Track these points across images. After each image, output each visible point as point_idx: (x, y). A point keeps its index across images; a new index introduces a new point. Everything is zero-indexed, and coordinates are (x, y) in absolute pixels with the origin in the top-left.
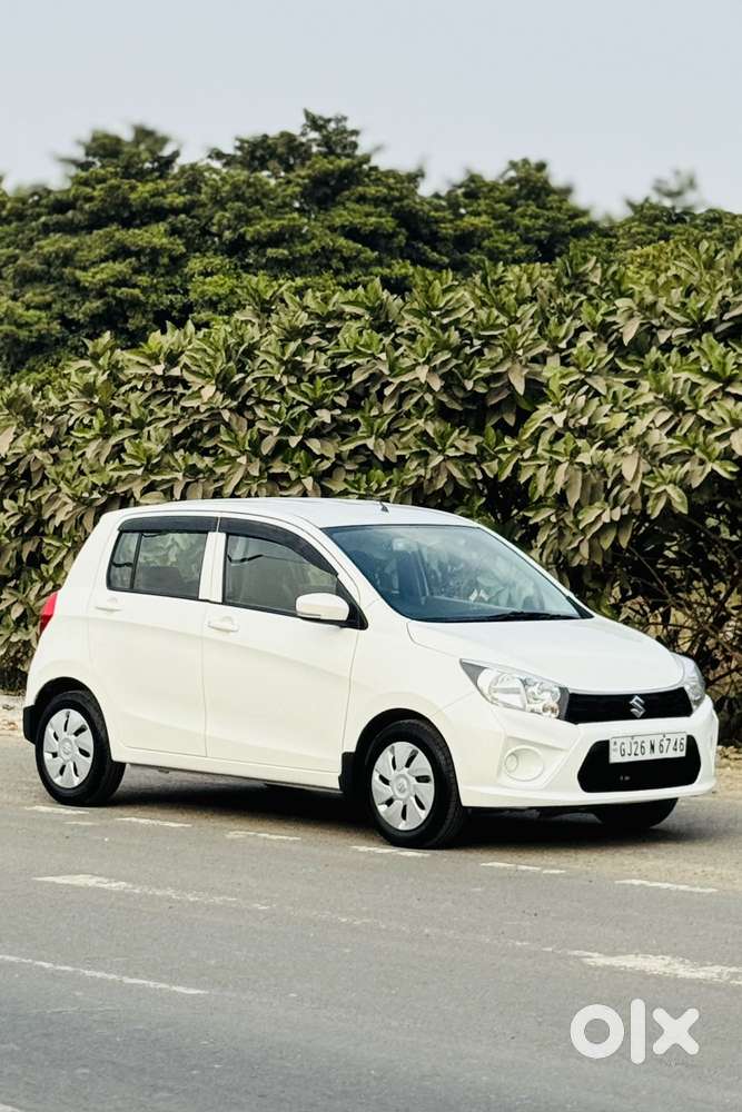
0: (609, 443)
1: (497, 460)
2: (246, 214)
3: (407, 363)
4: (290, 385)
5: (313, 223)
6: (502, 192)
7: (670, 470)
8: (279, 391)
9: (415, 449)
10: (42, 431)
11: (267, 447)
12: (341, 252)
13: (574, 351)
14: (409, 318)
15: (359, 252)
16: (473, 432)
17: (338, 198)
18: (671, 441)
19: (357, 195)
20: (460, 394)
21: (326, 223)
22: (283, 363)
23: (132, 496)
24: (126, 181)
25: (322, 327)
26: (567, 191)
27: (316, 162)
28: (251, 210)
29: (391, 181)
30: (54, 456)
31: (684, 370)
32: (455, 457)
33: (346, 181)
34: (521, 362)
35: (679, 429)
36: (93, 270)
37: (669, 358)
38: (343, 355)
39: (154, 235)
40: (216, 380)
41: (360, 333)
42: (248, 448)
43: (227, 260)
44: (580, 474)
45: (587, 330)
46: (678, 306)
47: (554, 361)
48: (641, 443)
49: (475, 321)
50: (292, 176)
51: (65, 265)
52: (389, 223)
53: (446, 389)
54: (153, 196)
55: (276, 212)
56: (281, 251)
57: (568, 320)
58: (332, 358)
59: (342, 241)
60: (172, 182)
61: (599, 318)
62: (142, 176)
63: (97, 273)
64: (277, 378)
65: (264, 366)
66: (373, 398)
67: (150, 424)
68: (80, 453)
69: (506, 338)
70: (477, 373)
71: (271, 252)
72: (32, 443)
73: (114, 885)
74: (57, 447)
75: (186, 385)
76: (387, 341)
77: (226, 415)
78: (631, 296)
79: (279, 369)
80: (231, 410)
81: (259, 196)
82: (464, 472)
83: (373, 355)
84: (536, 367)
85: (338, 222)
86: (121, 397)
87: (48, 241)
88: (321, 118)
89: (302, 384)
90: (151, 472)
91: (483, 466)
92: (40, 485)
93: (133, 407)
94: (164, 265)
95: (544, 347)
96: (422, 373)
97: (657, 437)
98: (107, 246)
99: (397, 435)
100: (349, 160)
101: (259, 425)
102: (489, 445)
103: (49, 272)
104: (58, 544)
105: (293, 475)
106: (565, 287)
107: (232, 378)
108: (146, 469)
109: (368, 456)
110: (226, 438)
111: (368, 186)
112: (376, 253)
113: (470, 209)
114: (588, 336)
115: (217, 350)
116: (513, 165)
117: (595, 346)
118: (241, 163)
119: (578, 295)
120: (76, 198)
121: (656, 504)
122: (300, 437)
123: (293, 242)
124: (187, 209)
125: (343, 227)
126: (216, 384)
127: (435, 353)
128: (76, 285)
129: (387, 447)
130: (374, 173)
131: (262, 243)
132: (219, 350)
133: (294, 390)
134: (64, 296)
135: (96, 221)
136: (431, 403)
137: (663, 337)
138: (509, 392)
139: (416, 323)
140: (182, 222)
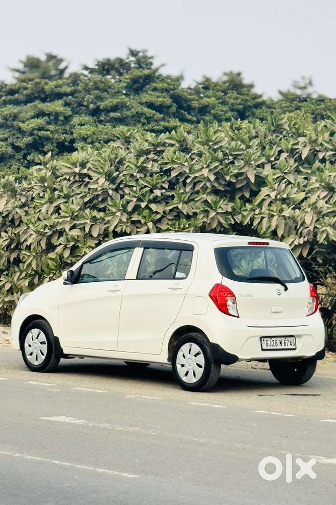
0: (298, 206)
1: (241, 214)
2: (100, 96)
3: (197, 167)
4: (141, 178)
5: (132, 101)
6: (220, 87)
7: (328, 220)
8: (135, 181)
9: (202, 209)
10: (20, 200)
11: (130, 208)
12: (145, 114)
13: (278, 162)
14: (197, 145)
15: (154, 115)
16: (229, 201)
17: (144, 89)
18: (328, 205)
19: (153, 87)
20: (223, 183)
21: (139, 101)
22: (137, 167)
23: (65, 231)
24: (44, 80)
25: (155, 150)
26: (251, 86)
27: (133, 72)
28: (103, 94)
29: (169, 81)
30: (25, 211)
31: (333, 172)
32: (222, 213)
33: (148, 81)
34: (252, 167)
35: (331, 200)
36: (27, 122)
37: (325, 165)
38: (166, 163)
39: (57, 106)
40: (106, 175)
41: (175, 153)
42: (121, 208)
43: (91, 118)
44: (284, 221)
45: (284, 152)
46: (328, 140)
47: (268, 167)
48: (314, 206)
49: (229, 147)
50: (122, 78)
51: (14, 120)
52: (168, 101)
53: (217, 179)
54: (56, 87)
55: (115, 95)
56: (117, 114)
57: (275, 147)
58: (160, 165)
59: (146, 110)
60: (65, 80)
61: (290, 146)
62: (51, 78)
63: (29, 124)
64: (135, 174)
65: (128, 168)
66: (181, 184)
67: (72, 196)
68: (39, 210)
69: (246, 156)
70: (232, 172)
71: (112, 114)
72: (15, 205)
73: (78, 421)
74: (27, 207)
75: (90, 178)
76: (188, 156)
77: (110, 192)
78: (305, 136)
79: (135, 170)
80: (112, 190)
81: (107, 87)
82: (226, 220)
83: (181, 163)
84: (260, 170)
85: (144, 100)
86: (58, 183)
87: (6, 108)
88: (135, 51)
89: (147, 178)
90: (74, 219)
91: (235, 218)
92: (19, 225)
93: (64, 188)
94: (61, 120)
95: (263, 160)
96: (205, 172)
97: (321, 203)
98: (34, 111)
99: (193, 202)
100: (149, 71)
101: (126, 197)
102: (237, 208)
103: (6, 123)
104: (29, 254)
105: (143, 221)
106: (272, 131)
107: (113, 174)
108: (71, 218)
109: (178, 212)
110: (110, 203)
111: (158, 83)
112: (162, 115)
113: (206, 94)
114: (284, 155)
115: (105, 161)
116: (225, 74)
117: (288, 160)
118: (97, 72)
119: (279, 135)
120: (19, 88)
121: (321, 236)
122: (146, 203)
123: (122, 109)
124: (72, 94)
125: (147, 103)
126: (105, 177)
127: (211, 163)
128: (19, 130)
129: (188, 208)
130: (161, 77)
131: (108, 111)
132: (106, 161)
133: (143, 180)
134: (14, 135)
135: (29, 99)
136: (210, 187)
137: (321, 156)
138: (246, 182)
139: (202, 148)
140: (70, 100)
